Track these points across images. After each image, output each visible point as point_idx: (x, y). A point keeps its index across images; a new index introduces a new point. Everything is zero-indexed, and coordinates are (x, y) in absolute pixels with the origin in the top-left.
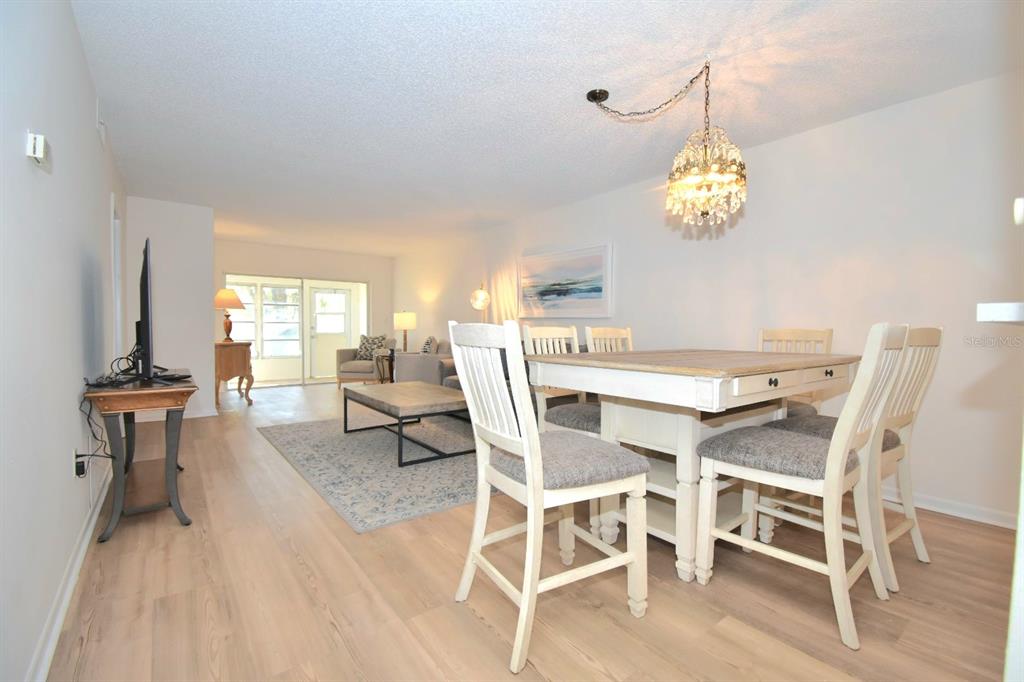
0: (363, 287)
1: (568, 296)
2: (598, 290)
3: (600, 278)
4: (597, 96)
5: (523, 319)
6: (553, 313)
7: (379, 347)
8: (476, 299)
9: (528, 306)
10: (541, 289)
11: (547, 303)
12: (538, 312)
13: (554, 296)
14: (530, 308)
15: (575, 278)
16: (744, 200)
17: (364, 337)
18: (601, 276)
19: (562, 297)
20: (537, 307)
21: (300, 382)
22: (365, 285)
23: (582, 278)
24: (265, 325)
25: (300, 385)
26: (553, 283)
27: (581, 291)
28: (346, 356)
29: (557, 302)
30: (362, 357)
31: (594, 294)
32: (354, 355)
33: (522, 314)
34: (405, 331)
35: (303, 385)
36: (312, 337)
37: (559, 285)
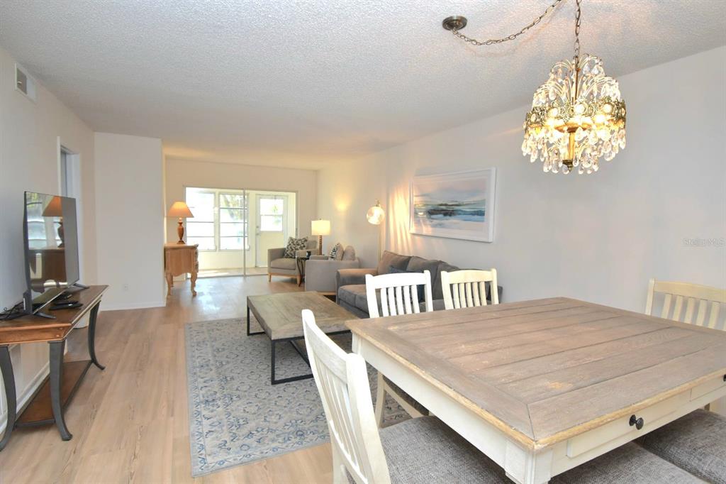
0: (293, 196)
1: (453, 217)
2: (481, 213)
3: (483, 202)
4: (452, 24)
5: (414, 234)
6: (440, 232)
7: (301, 248)
8: (372, 214)
9: (418, 222)
10: (430, 207)
11: (435, 222)
12: (427, 230)
13: (441, 216)
14: (421, 225)
15: (460, 201)
16: (623, 147)
17: (291, 239)
18: (484, 200)
19: (448, 217)
20: (425, 225)
21: (242, 273)
22: (295, 194)
23: (466, 201)
24: (221, 224)
25: (242, 276)
26: (440, 202)
27: (465, 213)
28: (276, 254)
29: (443, 222)
30: (288, 255)
31: (476, 217)
32: (282, 253)
33: (413, 230)
34: (321, 237)
35: (245, 276)
36: (257, 234)
37: (446, 205)
